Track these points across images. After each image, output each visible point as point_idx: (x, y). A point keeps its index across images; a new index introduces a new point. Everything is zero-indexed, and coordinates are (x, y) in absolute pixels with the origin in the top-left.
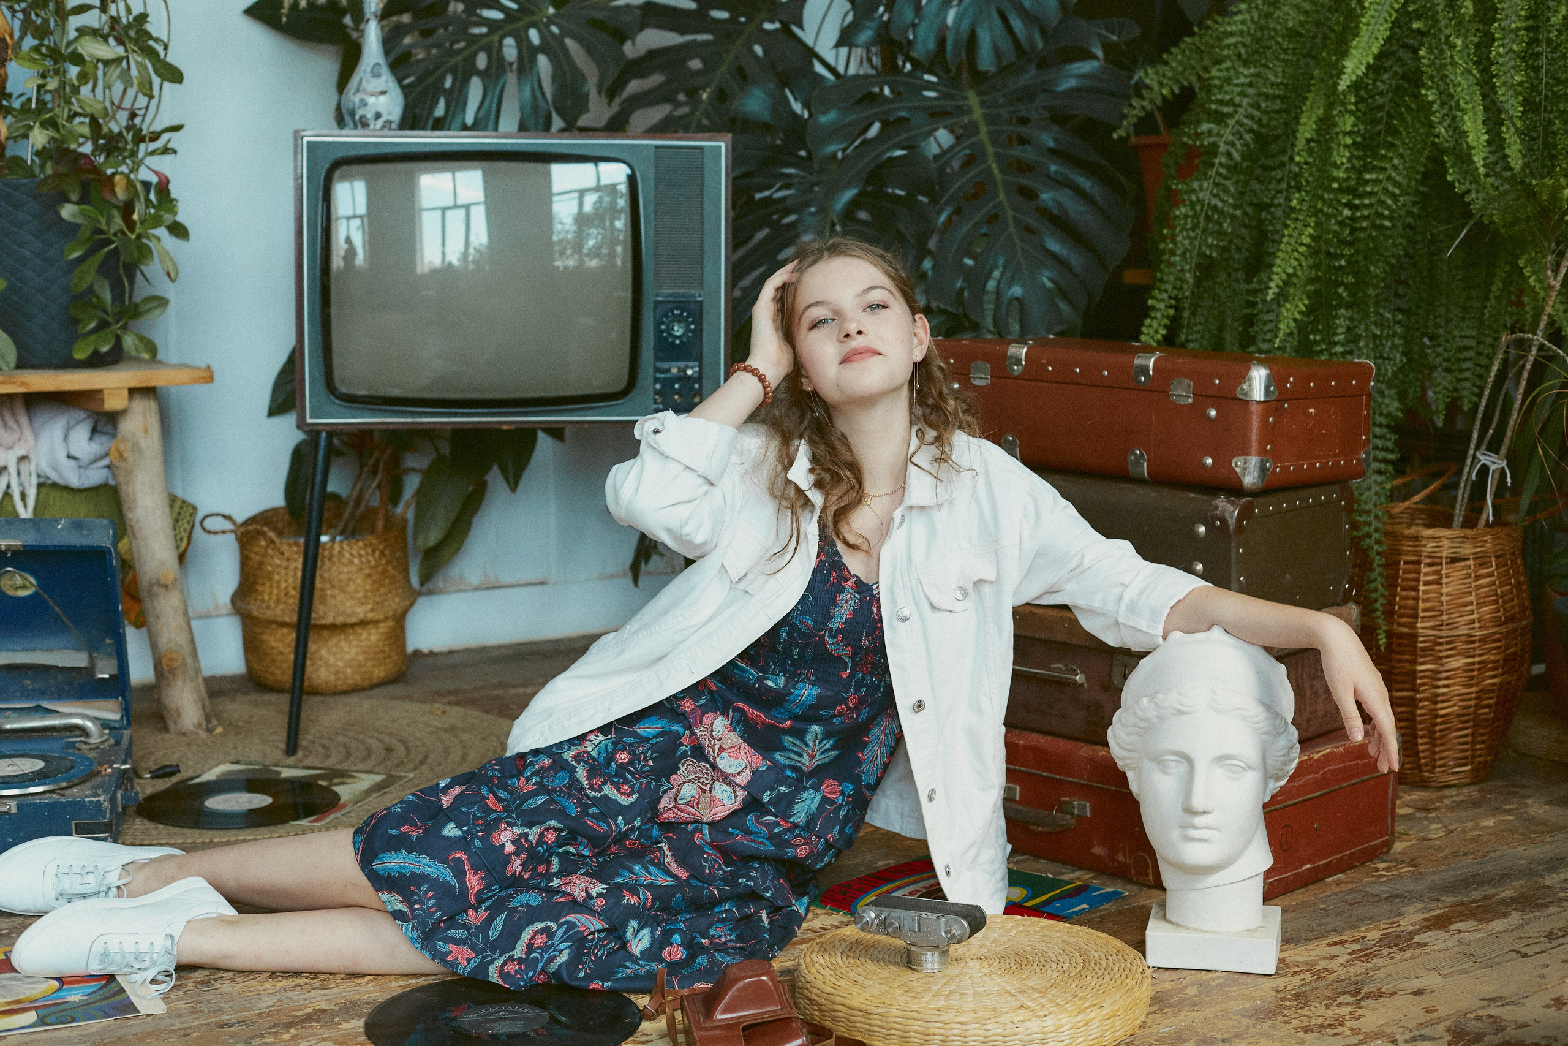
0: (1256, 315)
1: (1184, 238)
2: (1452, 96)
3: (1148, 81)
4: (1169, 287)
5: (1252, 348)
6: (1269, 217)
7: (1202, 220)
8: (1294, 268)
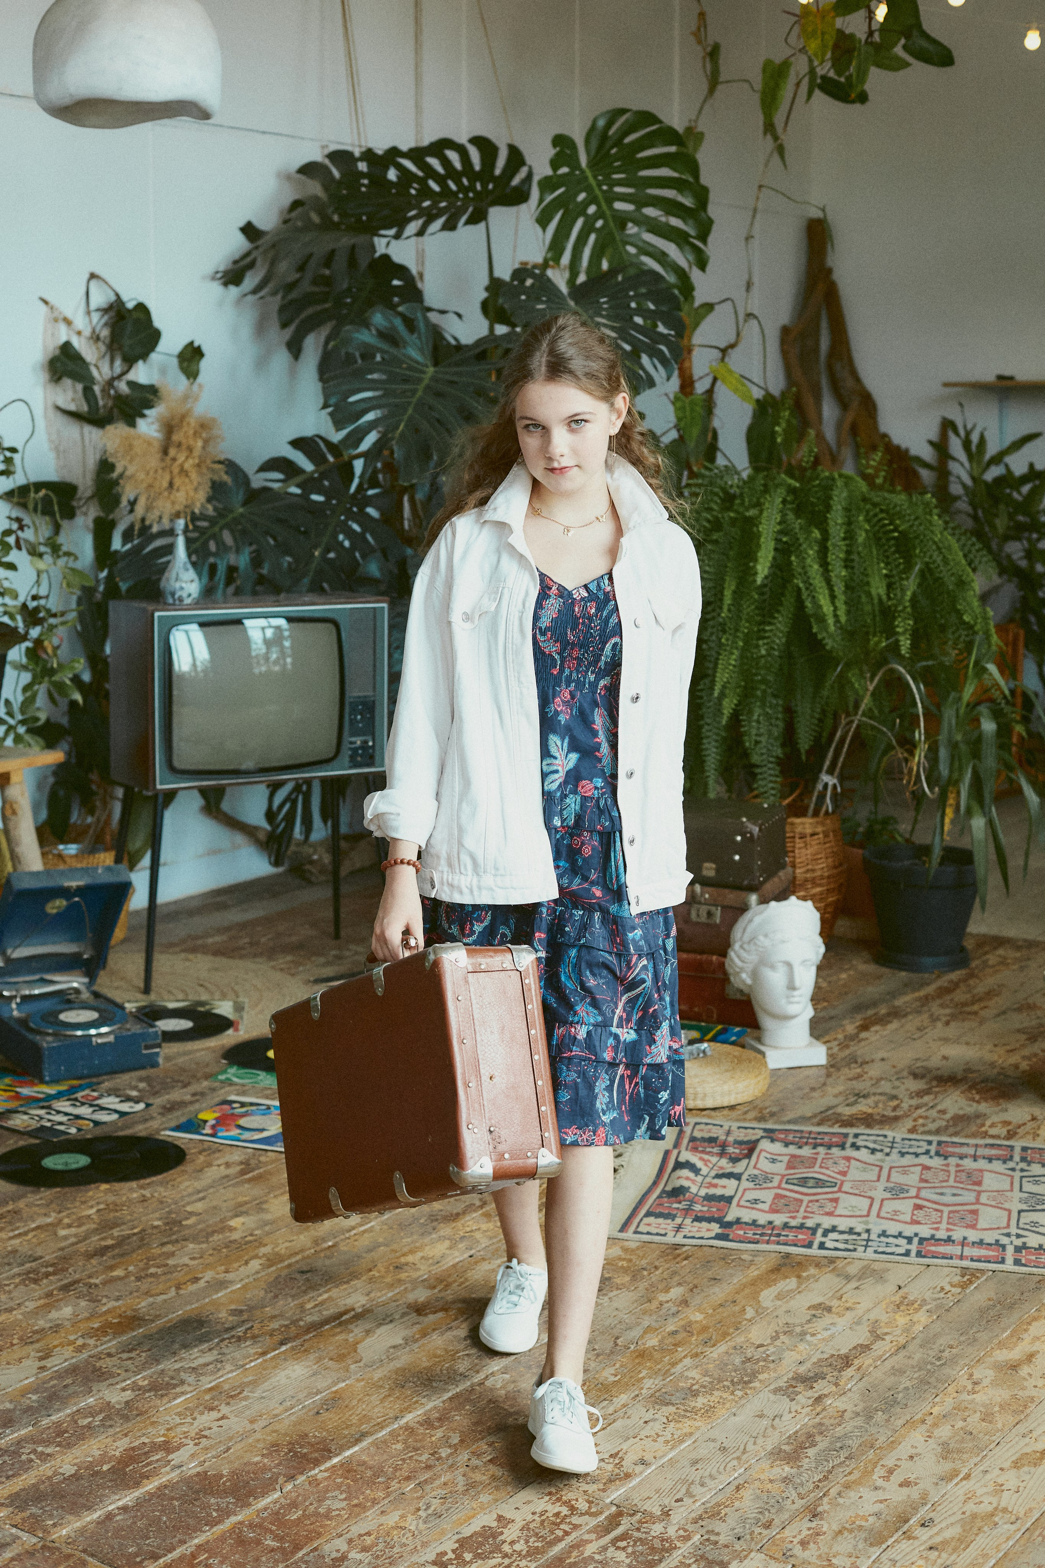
2: (811, 584)
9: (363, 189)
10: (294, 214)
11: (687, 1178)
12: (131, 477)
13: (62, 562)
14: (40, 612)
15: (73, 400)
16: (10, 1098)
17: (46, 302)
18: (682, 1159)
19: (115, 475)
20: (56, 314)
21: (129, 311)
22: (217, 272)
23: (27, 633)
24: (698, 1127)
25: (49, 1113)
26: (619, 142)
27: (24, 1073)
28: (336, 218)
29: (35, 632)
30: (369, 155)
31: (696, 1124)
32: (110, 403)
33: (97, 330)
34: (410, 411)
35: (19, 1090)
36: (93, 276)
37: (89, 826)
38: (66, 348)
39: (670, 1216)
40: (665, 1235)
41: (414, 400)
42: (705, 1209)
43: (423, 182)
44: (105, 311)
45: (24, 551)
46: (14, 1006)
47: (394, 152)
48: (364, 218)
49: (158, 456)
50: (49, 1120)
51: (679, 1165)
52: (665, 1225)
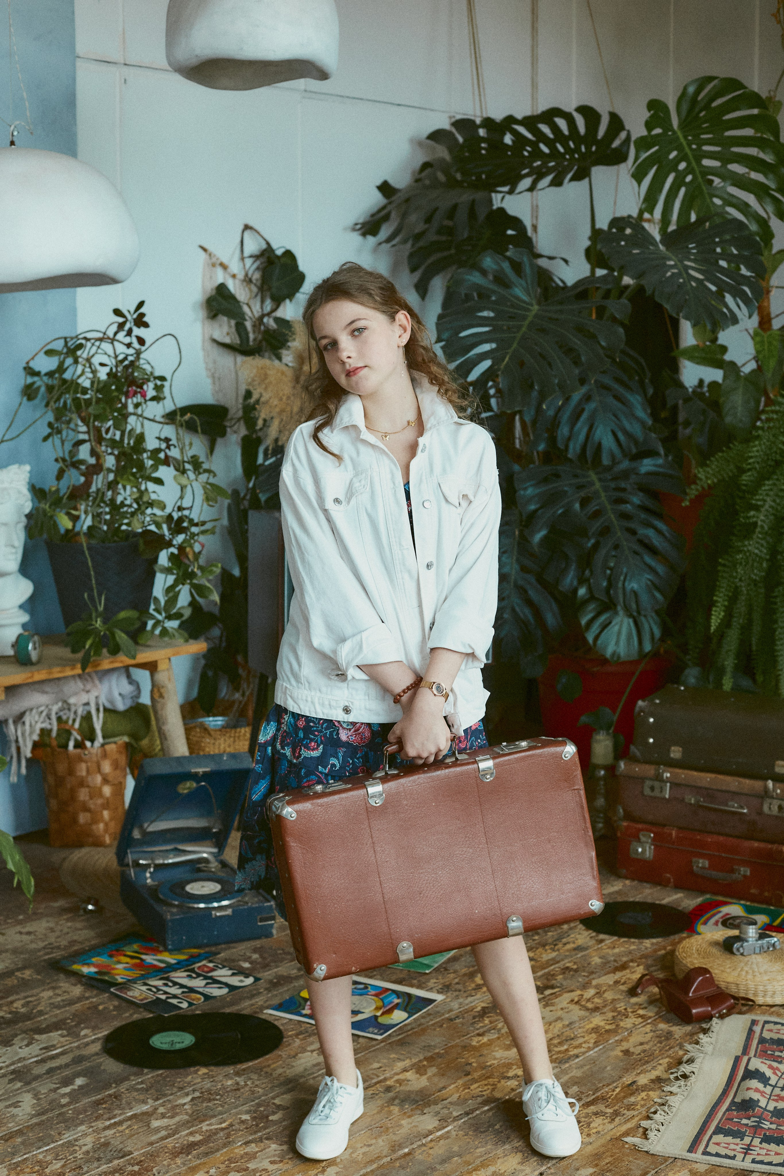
3: (699, 475)
4: (724, 590)
7: (751, 561)
9: (483, 152)
10: (423, 174)
11: (757, 1090)
12: (267, 402)
13: (204, 477)
14: (183, 521)
15: (228, 334)
16: (136, 966)
17: (205, 250)
18: (751, 1067)
19: (252, 401)
20: (214, 260)
21: (278, 257)
22: (356, 224)
23: (171, 540)
24: (767, 1026)
25: (166, 985)
26: (707, 106)
27: (151, 940)
28: (459, 176)
29: (180, 538)
30: (488, 123)
31: (766, 1022)
32: (260, 337)
33: (250, 273)
34: (515, 345)
35: (144, 957)
36: (247, 227)
37: (233, 702)
38: (222, 289)
39: (738, 1134)
40: (733, 1158)
41: (519, 335)
42: (774, 1126)
43: (534, 145)
44: (256, 257)
45: (172, 467)
46: (148, 875)
47: (510, 120)
48: (484, 176)
49: (290, 385)
50: (166, 993)
51: (749, 1074)
52: (734, 1145)
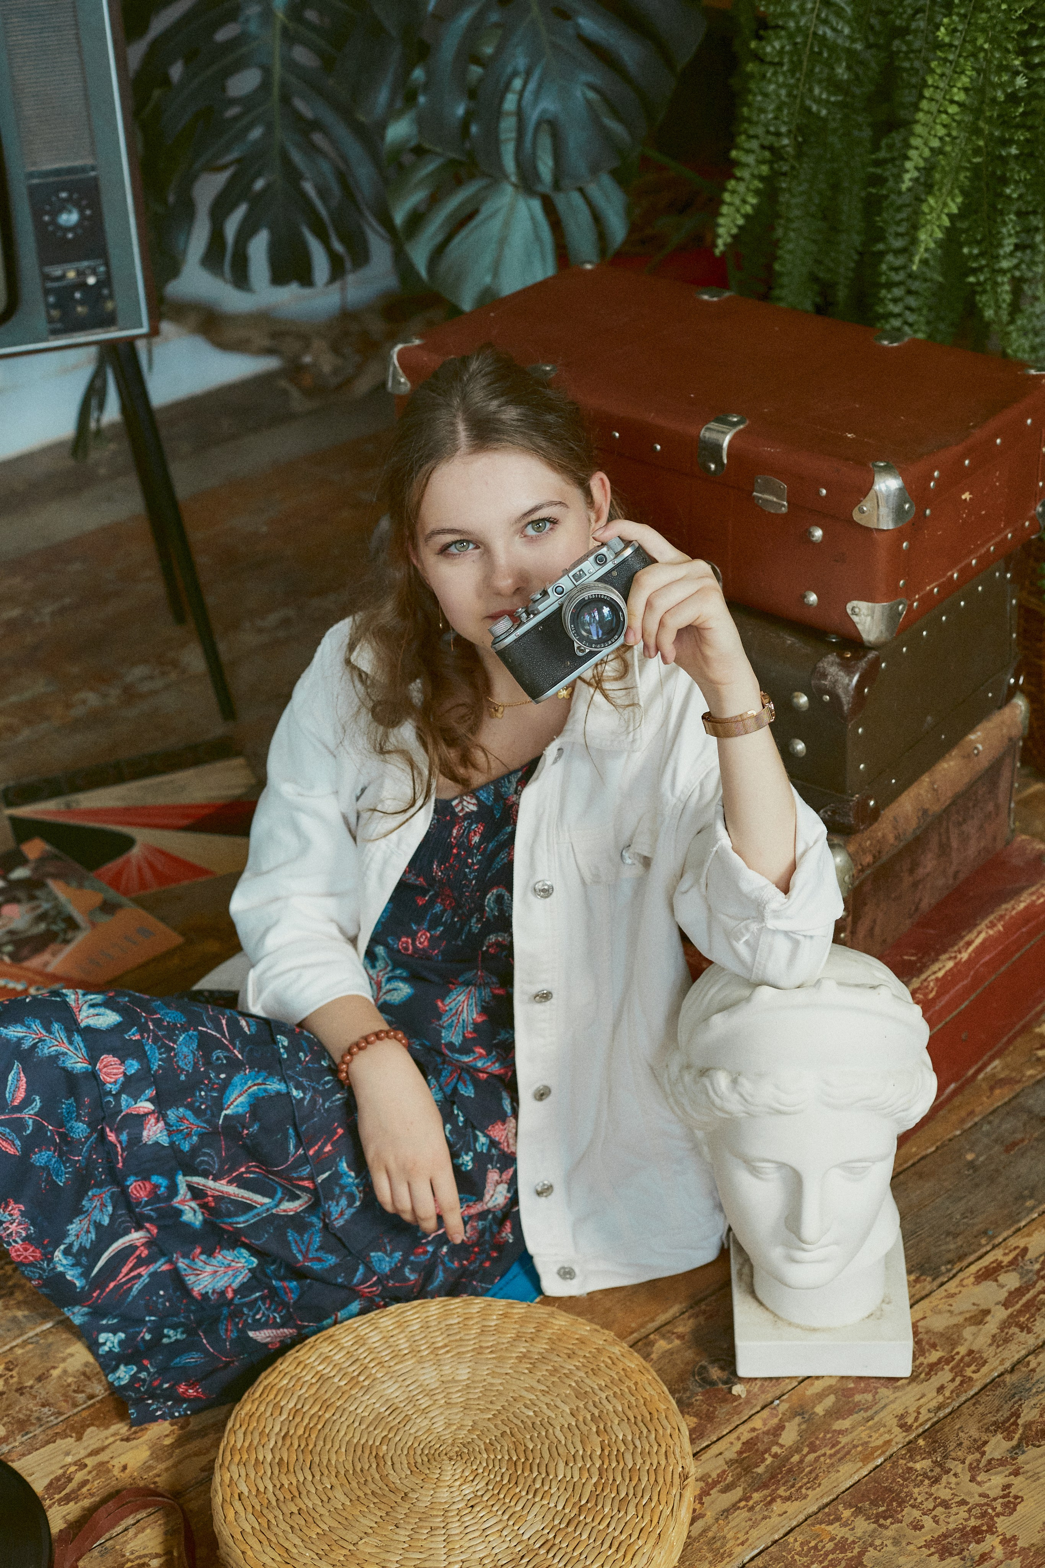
0: (886, 197)
1: (780, 86)
4: (760, 131)
5: (881, 246)
6: (904, 48)
7: (805, 58)
8: (941, 139)
